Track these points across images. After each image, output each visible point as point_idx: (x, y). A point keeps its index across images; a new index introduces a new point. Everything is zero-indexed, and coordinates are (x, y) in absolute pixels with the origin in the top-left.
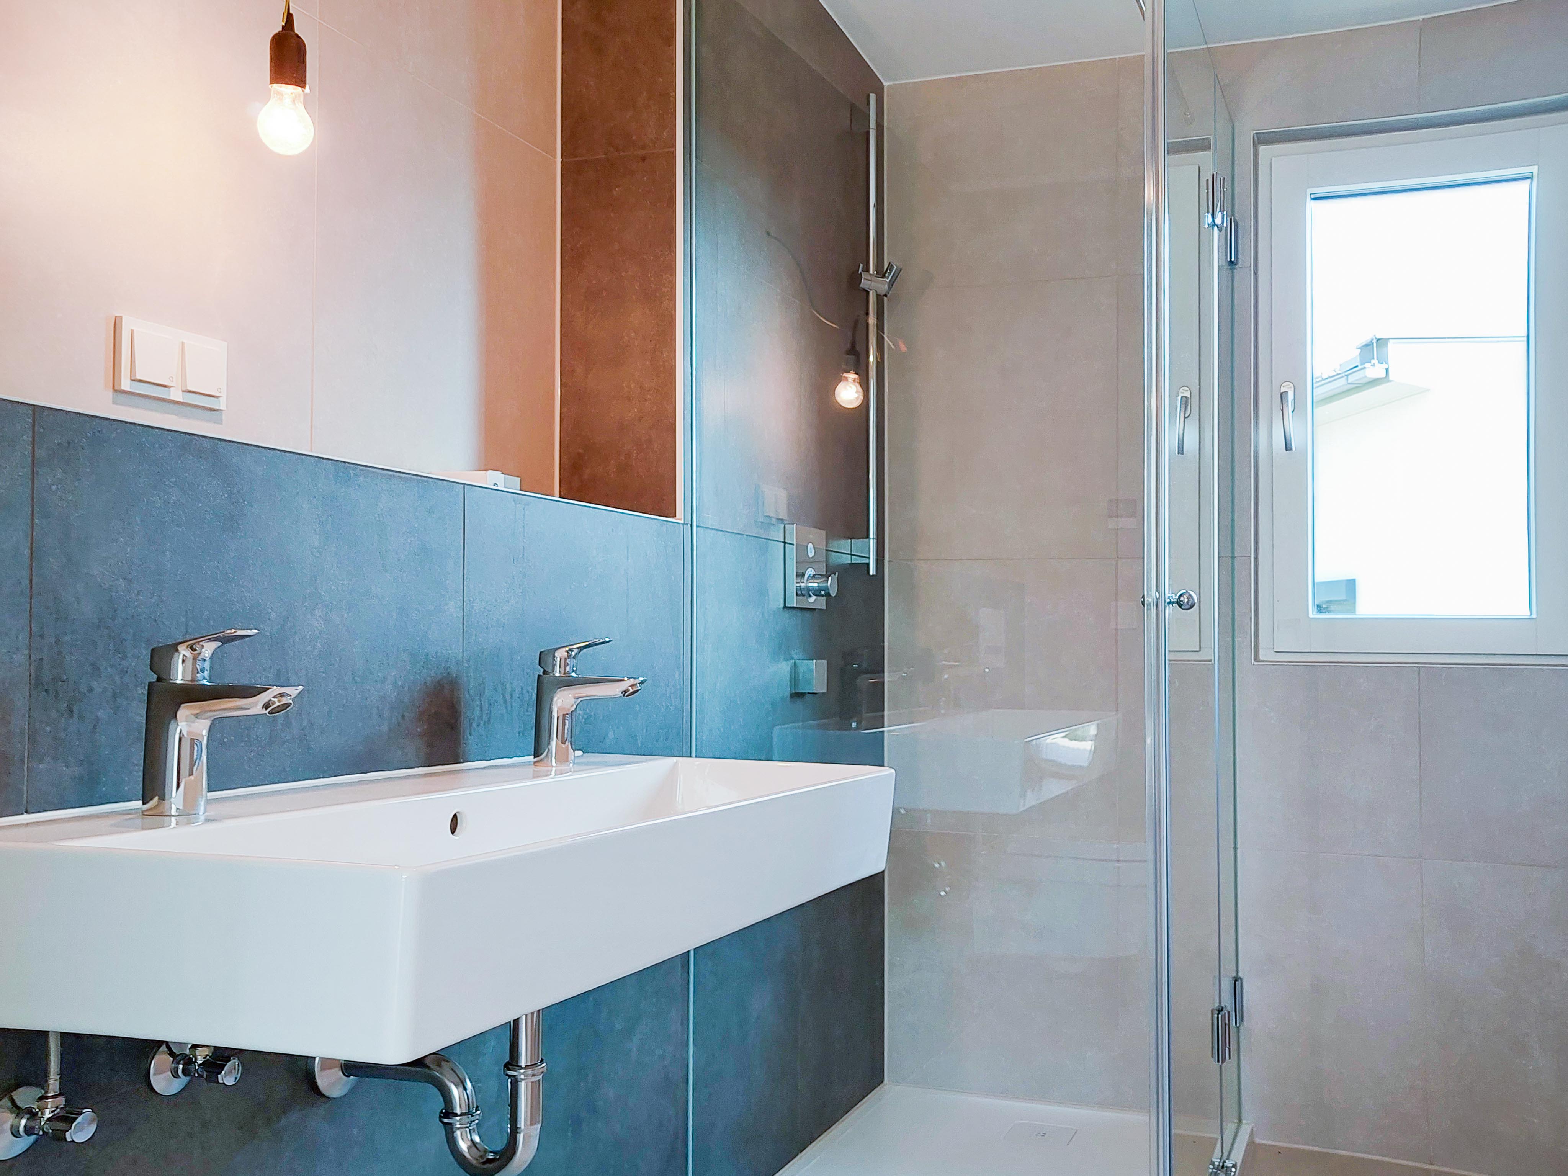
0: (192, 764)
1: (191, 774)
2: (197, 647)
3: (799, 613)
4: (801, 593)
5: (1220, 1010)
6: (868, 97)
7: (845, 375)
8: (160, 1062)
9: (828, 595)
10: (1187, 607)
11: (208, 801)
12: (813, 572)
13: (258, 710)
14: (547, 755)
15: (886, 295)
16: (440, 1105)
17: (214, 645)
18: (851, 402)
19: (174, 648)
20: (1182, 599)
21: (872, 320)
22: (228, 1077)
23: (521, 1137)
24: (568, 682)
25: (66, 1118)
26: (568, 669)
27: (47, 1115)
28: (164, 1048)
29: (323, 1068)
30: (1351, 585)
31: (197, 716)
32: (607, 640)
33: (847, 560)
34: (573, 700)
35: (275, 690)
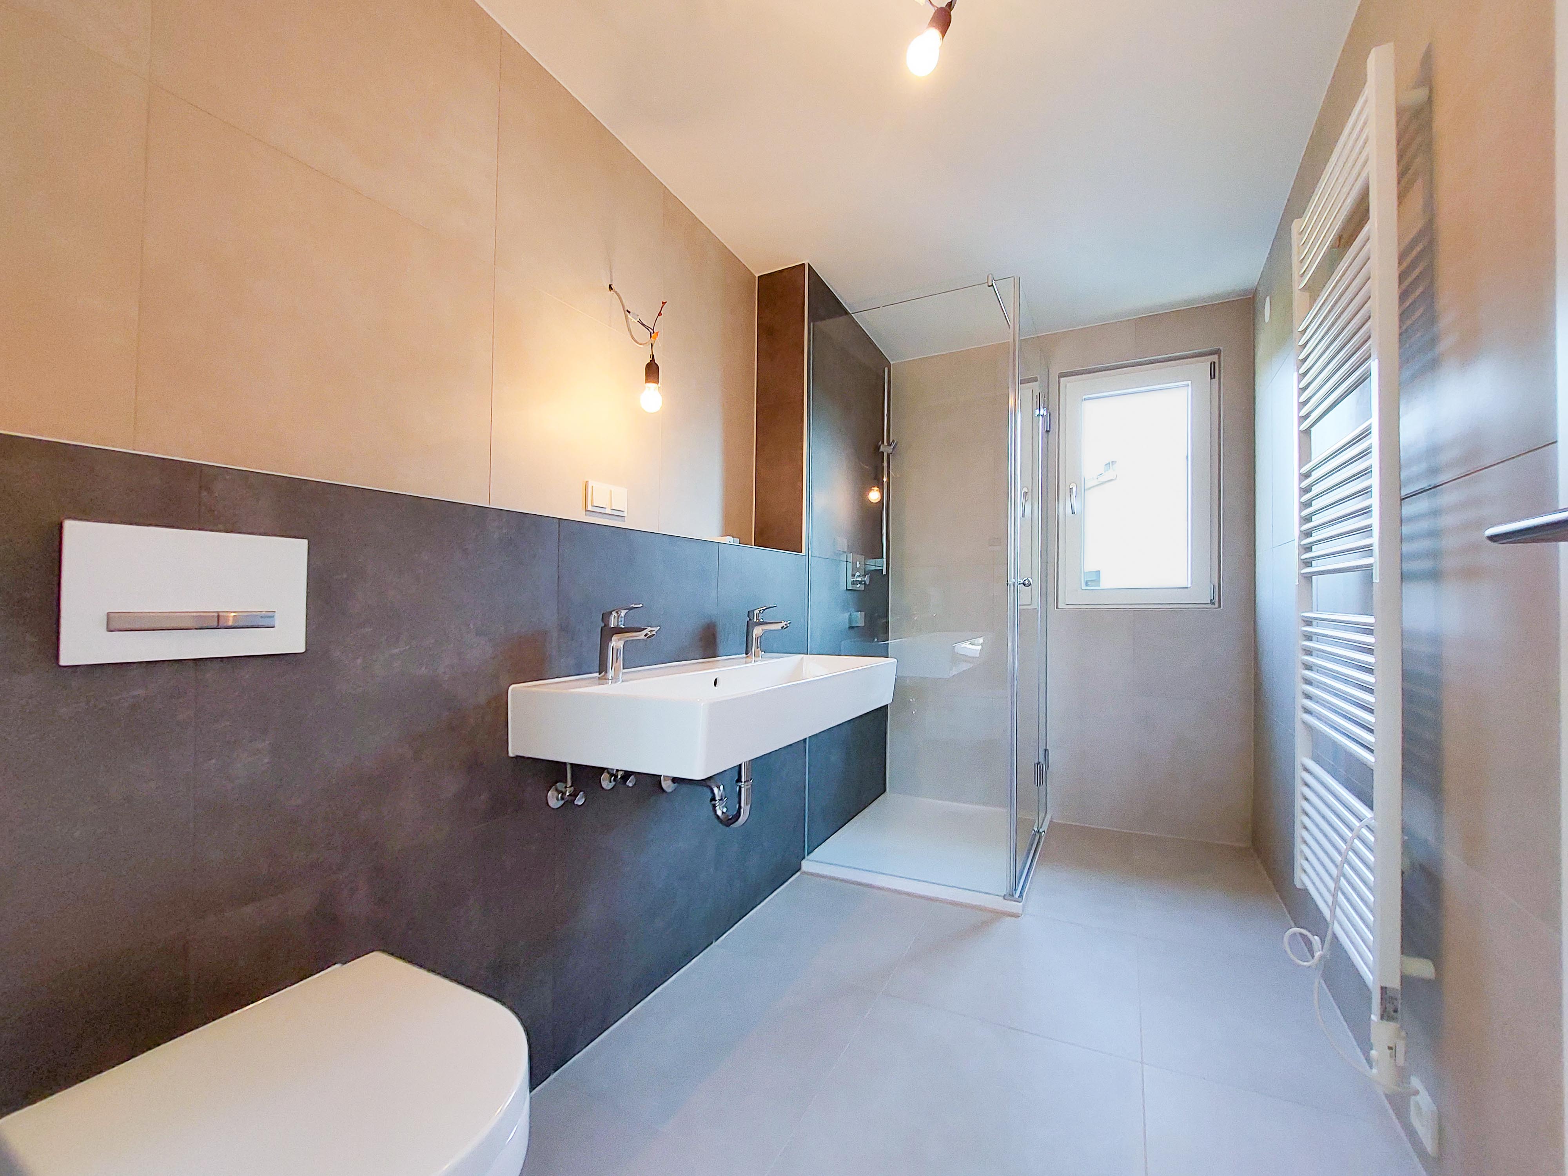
0: (617, 659)
1: (617, 662)
2: (619, 613)
3: (853, 592)
4: (853, 583)
5: (1038, 763)
6: (884, 369)
7: (873, 488)
8: (605, 776)
9: (865, 584)
10: (1028, 585)
11: (623, 673)
12: (859, 574)
13: (643, 637)
14: (751, 654)
15: (891, 454)
16: (710, 796)
17: (626, 611)
18: (875, 500)
19: (611, 613)
20: (1025, 582)
21: (885, 464)
22: (630, 783)
23: (742, 810)
24: (760, 624)
25: (574, 795)
26: (759, 618)
27: (568, 794)
28: (606, 771)
29: (665, 780)
30: (1098, 573)
31: (619, 640)
32: (775, 605)
33: (873, 568)
34: (761, 631)
35: (649, 629)
